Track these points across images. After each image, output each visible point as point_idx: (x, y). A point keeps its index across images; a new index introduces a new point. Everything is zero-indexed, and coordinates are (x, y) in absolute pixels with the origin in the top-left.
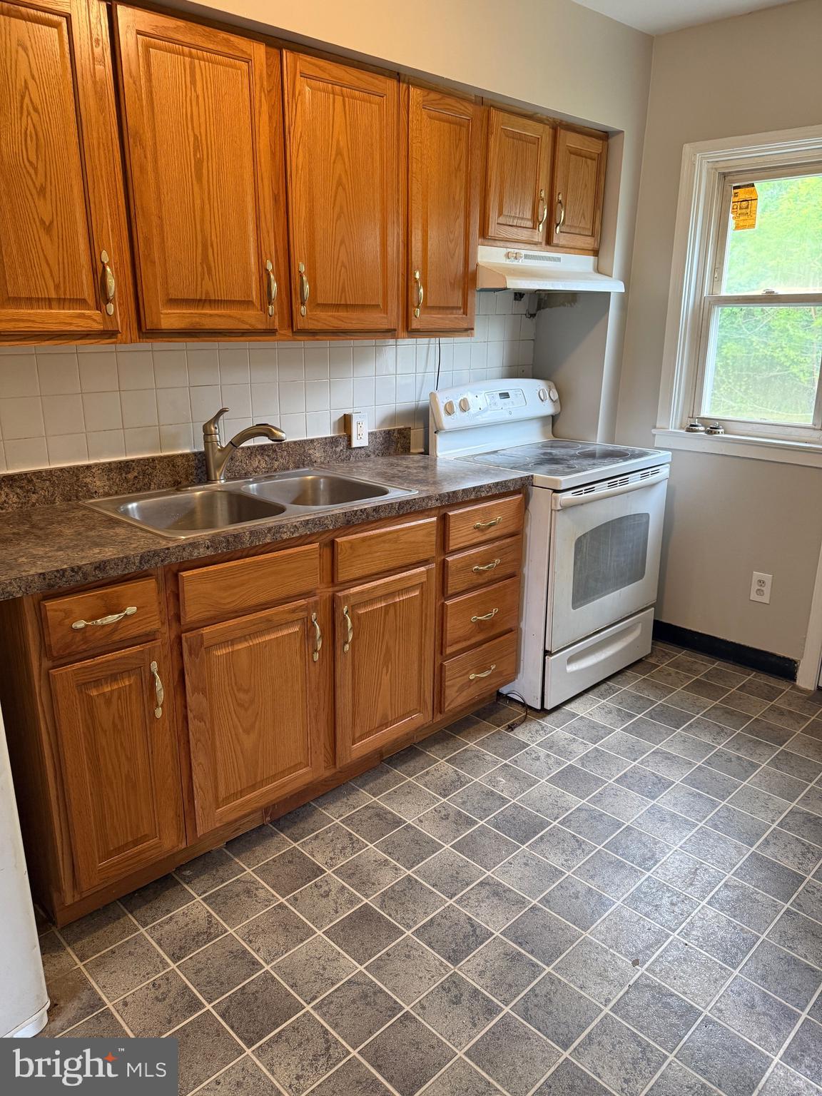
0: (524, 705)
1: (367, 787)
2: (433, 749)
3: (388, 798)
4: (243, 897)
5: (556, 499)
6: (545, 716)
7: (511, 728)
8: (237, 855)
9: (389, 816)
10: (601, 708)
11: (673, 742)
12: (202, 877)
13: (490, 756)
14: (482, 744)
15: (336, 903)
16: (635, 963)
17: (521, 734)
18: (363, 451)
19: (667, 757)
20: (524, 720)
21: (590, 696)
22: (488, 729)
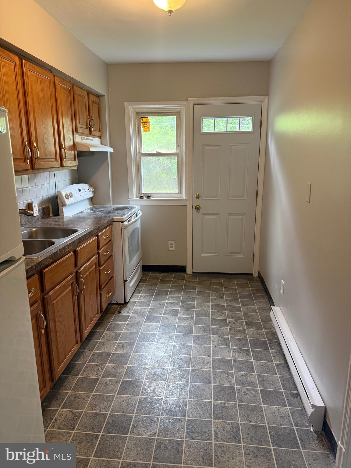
0: (118, 304)
1: (87, 349)
2: (99, 329)
3: (97, 349)
4: (78, 400)
5: (123, 225)
6: (127, 305)
7: (119, 312)
8: (60, 389)
9: (104, 354)
10: (141, 296)
11: (169, 299)
12: (53, 403)
13: (120, 323)
14: (114, 320)
15: (113, 385)
16: (209, 356)
17: (124, 312)
18: (36, 218)
19: (172, 303)
20: (121, 309)
21: (135, 294)
22: (112, 316)
